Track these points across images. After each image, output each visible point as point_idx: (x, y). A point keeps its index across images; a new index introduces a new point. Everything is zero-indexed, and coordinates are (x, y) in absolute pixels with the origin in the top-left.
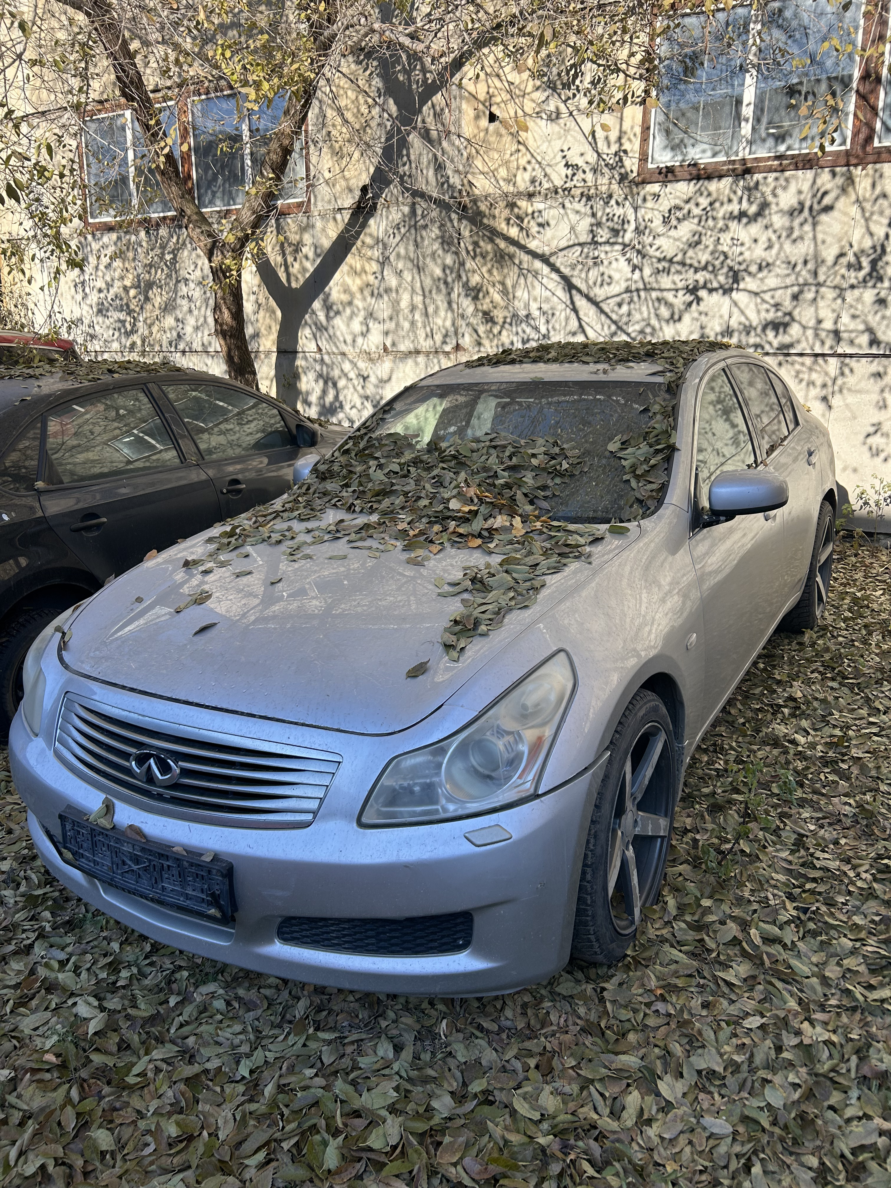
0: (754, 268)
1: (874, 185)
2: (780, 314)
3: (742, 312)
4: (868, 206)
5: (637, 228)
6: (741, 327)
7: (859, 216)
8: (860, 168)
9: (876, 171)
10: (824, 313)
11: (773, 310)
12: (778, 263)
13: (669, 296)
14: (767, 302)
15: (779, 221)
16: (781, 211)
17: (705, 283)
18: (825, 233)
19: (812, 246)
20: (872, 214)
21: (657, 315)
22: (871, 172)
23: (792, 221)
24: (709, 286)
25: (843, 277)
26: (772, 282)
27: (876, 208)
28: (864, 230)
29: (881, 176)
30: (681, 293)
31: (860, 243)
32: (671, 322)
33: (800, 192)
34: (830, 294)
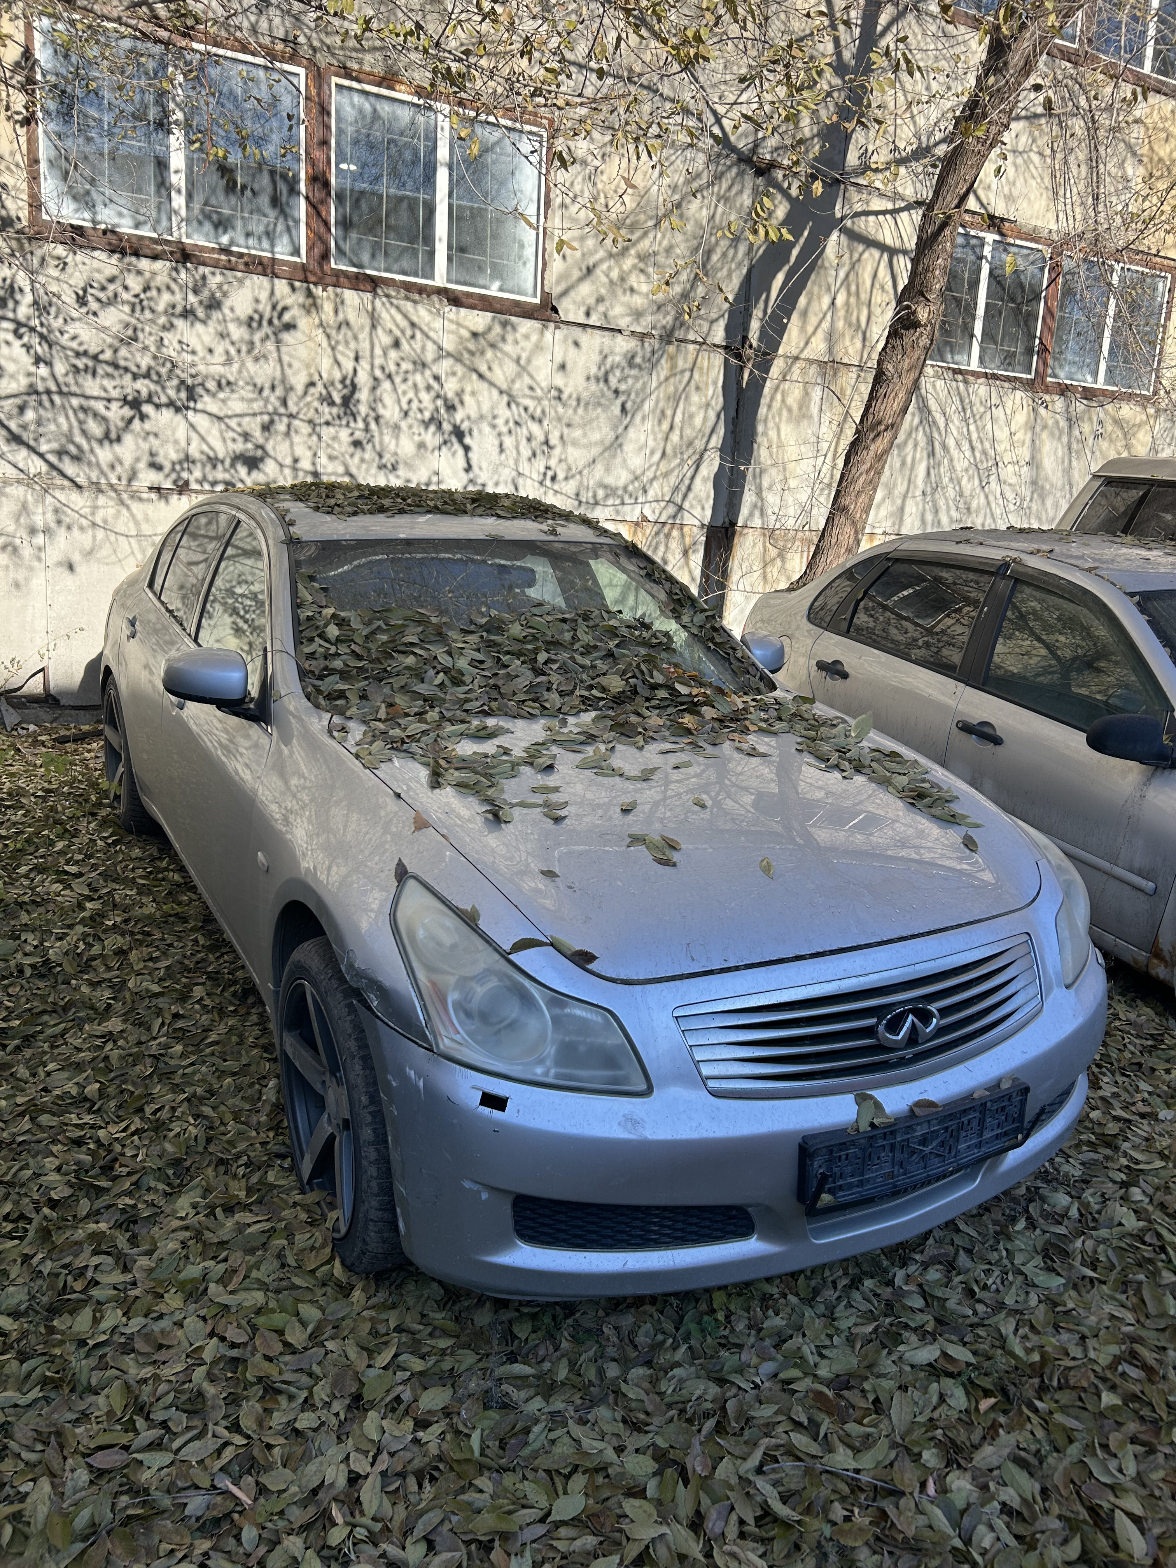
0: (211, 385)
1: (336, 312)
2: (250, 446)
3: (203, 439)
4: (333, 333)
5: (35, 303)
6: (204, 458)
7: (325, 343)
8: (320, 288)
9: (337, 295)
10: (301, 451)
11: (240, 439)
12: (241, 383)
13: (99, 406)
14: (233, 430)
15: (237, 332)
16: (237, 320)
17: (150, 395)
18: (291, 356)
19: (278, 368)
20: (337, 342)
21: (84, 432)
22: (332, 296)
23: (252, 334)
24: (156, 400)
25: (316, 410)
26: (237, 406)
27: (341, 337)
28: (331, 360)
29: (342, 302)
30: (115, 406)
31: (330, 374)
32: (106, 443)
33: (257, 301)
34: (305, 429)
